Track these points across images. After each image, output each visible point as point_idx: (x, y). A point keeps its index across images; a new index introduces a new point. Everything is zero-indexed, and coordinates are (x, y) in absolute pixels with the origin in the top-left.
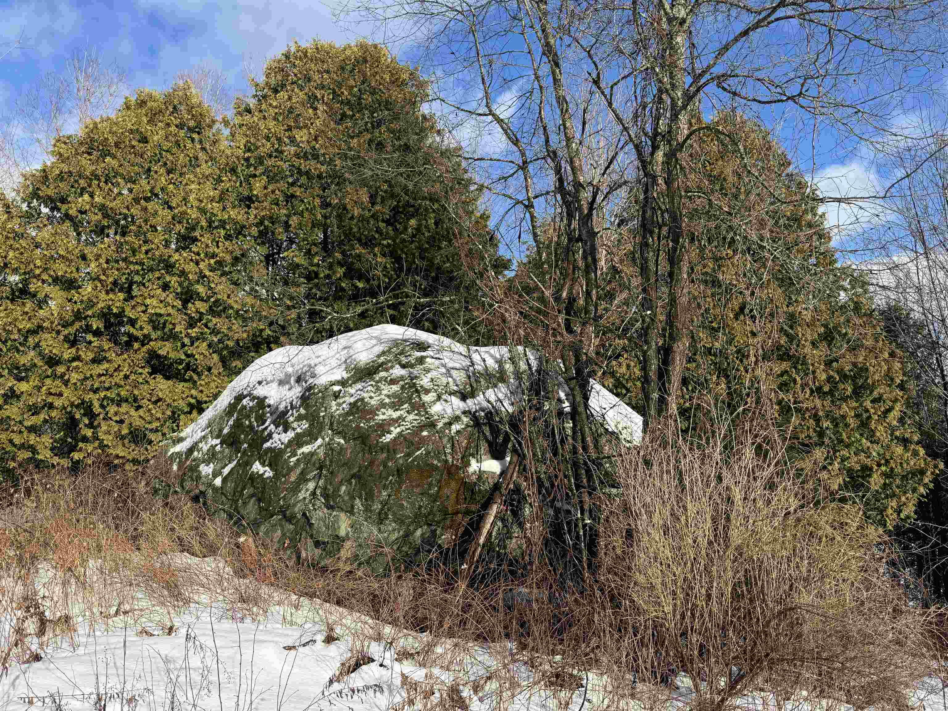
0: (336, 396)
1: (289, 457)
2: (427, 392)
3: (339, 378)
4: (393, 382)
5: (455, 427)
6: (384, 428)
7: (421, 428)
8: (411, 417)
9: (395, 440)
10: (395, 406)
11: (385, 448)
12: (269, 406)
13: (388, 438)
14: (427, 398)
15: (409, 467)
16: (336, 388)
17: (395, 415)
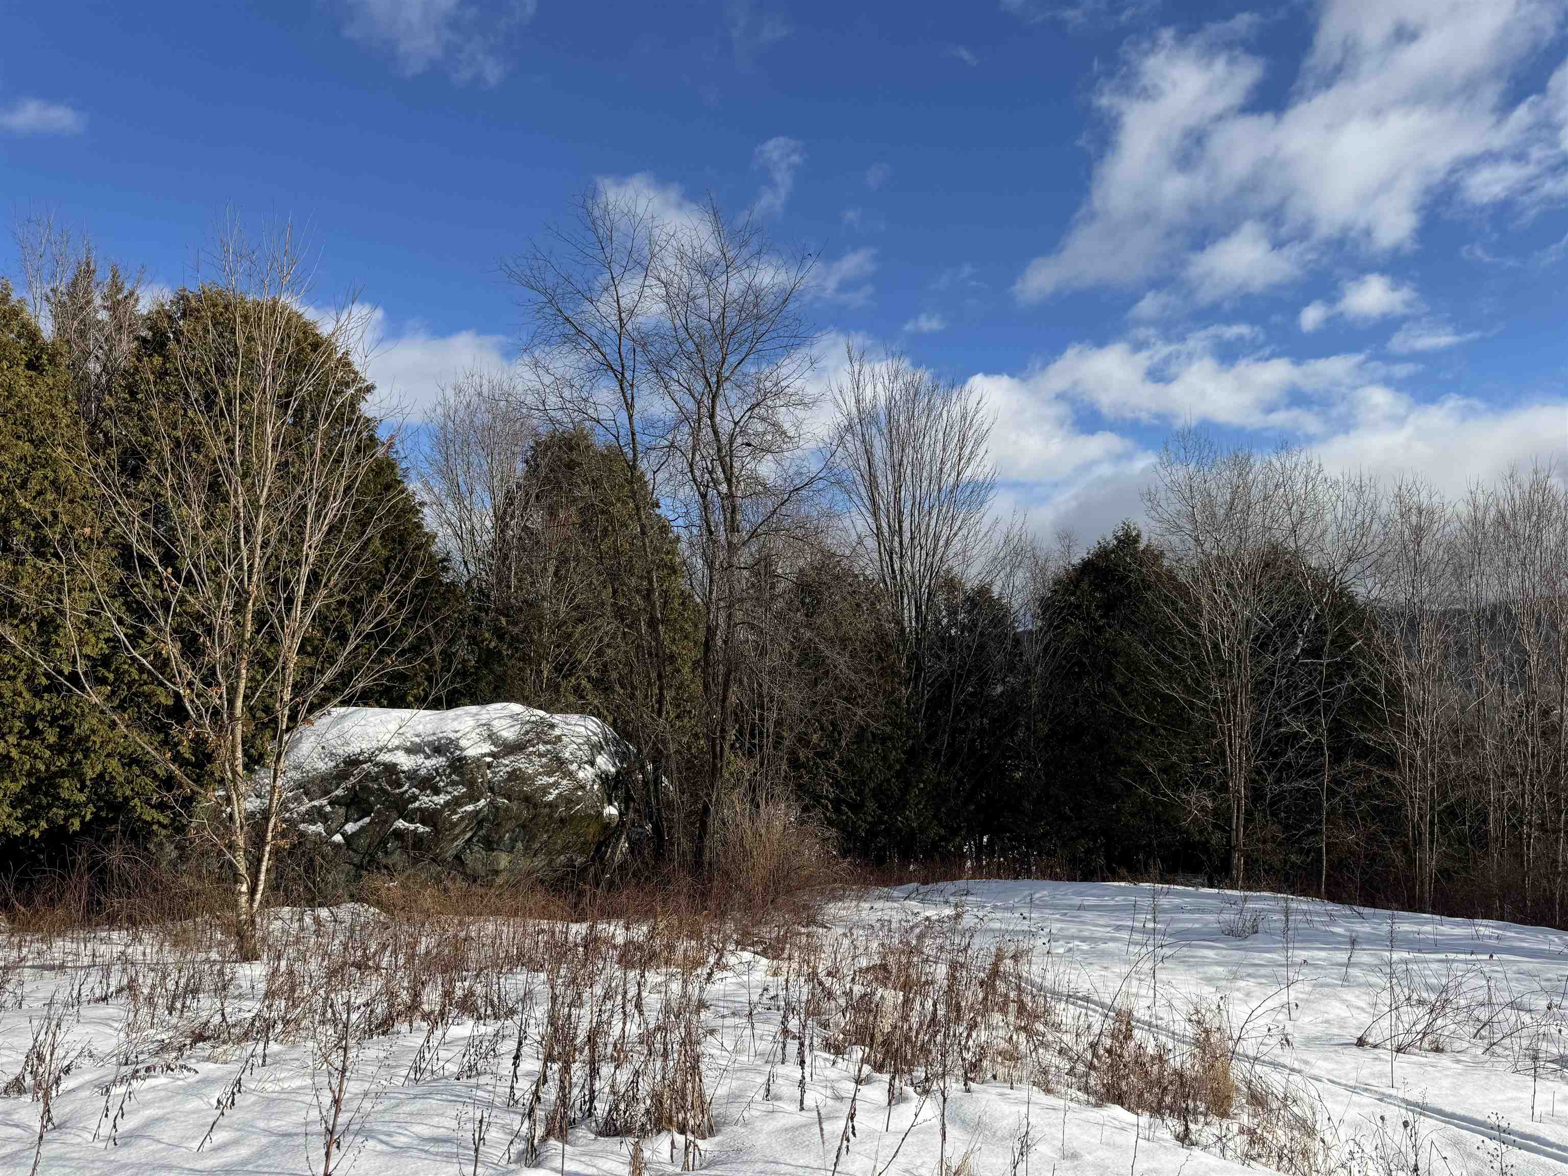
0: (489, 765)
1: (450, 815)
2: (572, 762)
3: (488, 751)
4: (541, 755)
5: (596, 787)
6: (545, 790)
7: (576, 789)
8: (565, 782)
9: (557, 798)
10: (550, 774)
11: (550, 805)
12: (403, 772)
13: (551, 798)
14: (574, 767)
15: (573, 818)
16: (488, 759)
17: (552, 780)
